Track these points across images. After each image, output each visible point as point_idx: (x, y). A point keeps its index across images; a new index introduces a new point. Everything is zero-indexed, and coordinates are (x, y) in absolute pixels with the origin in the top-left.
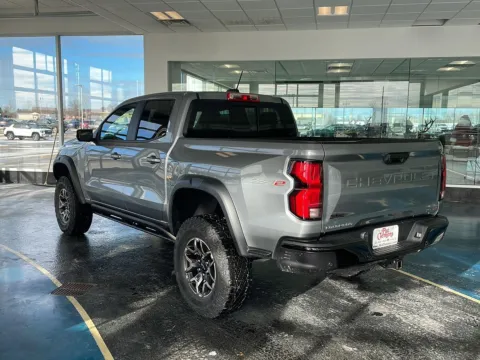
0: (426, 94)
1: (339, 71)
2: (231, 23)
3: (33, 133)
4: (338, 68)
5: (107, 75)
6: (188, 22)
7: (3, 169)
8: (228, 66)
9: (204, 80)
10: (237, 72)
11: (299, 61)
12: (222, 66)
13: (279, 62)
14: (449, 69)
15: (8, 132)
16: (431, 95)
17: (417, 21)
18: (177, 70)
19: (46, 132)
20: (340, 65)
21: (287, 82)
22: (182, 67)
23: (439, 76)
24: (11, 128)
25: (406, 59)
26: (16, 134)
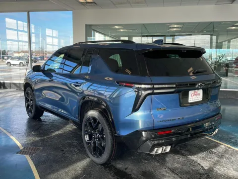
0: (219, 42)
1: (175, 29)
2: (119, 3)
3: (20, 63)
4: (174, 28)
5: (55, 33)
6: (95, 3)
7: (2, 82)
8: (117, 27)
9: (104, 35)
10: (122, 30)
11: (154, 24)
12: (114, 27)
13: (144, 24)
14: (233, 28)
15: (8, 62)
16: (222, 42)
17: (218, 1)
18: (90, 29)
19: (27, 62)
20: (176, 26)
21: (147, 36)
22: (93, 28)
23: (228, 32)
24: (9, 60)
25: (212, 22)
26: (12, 63)
